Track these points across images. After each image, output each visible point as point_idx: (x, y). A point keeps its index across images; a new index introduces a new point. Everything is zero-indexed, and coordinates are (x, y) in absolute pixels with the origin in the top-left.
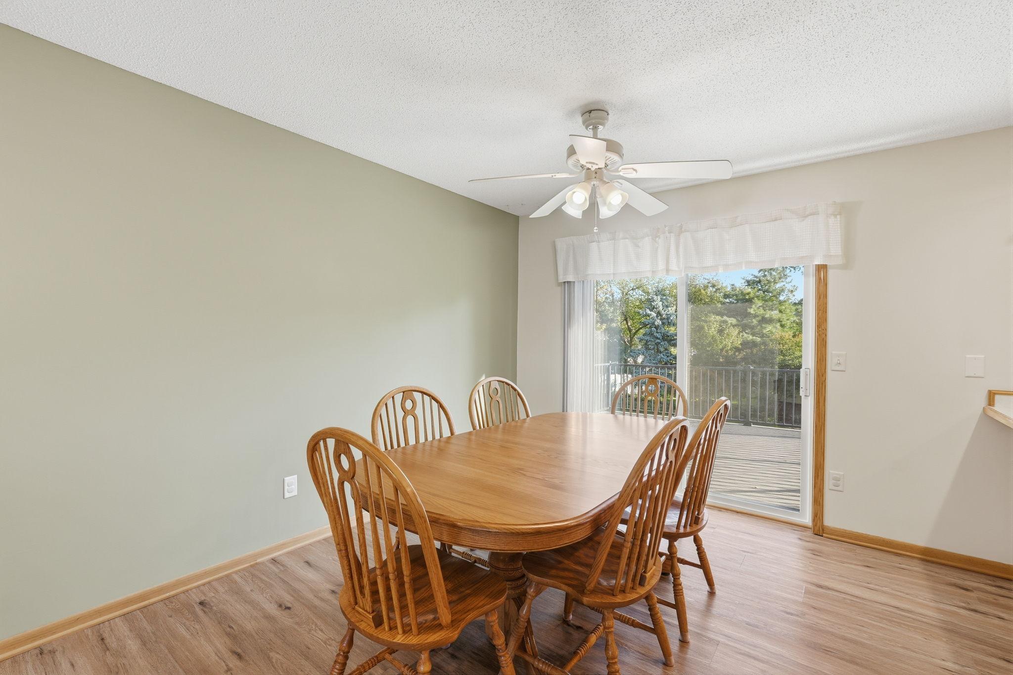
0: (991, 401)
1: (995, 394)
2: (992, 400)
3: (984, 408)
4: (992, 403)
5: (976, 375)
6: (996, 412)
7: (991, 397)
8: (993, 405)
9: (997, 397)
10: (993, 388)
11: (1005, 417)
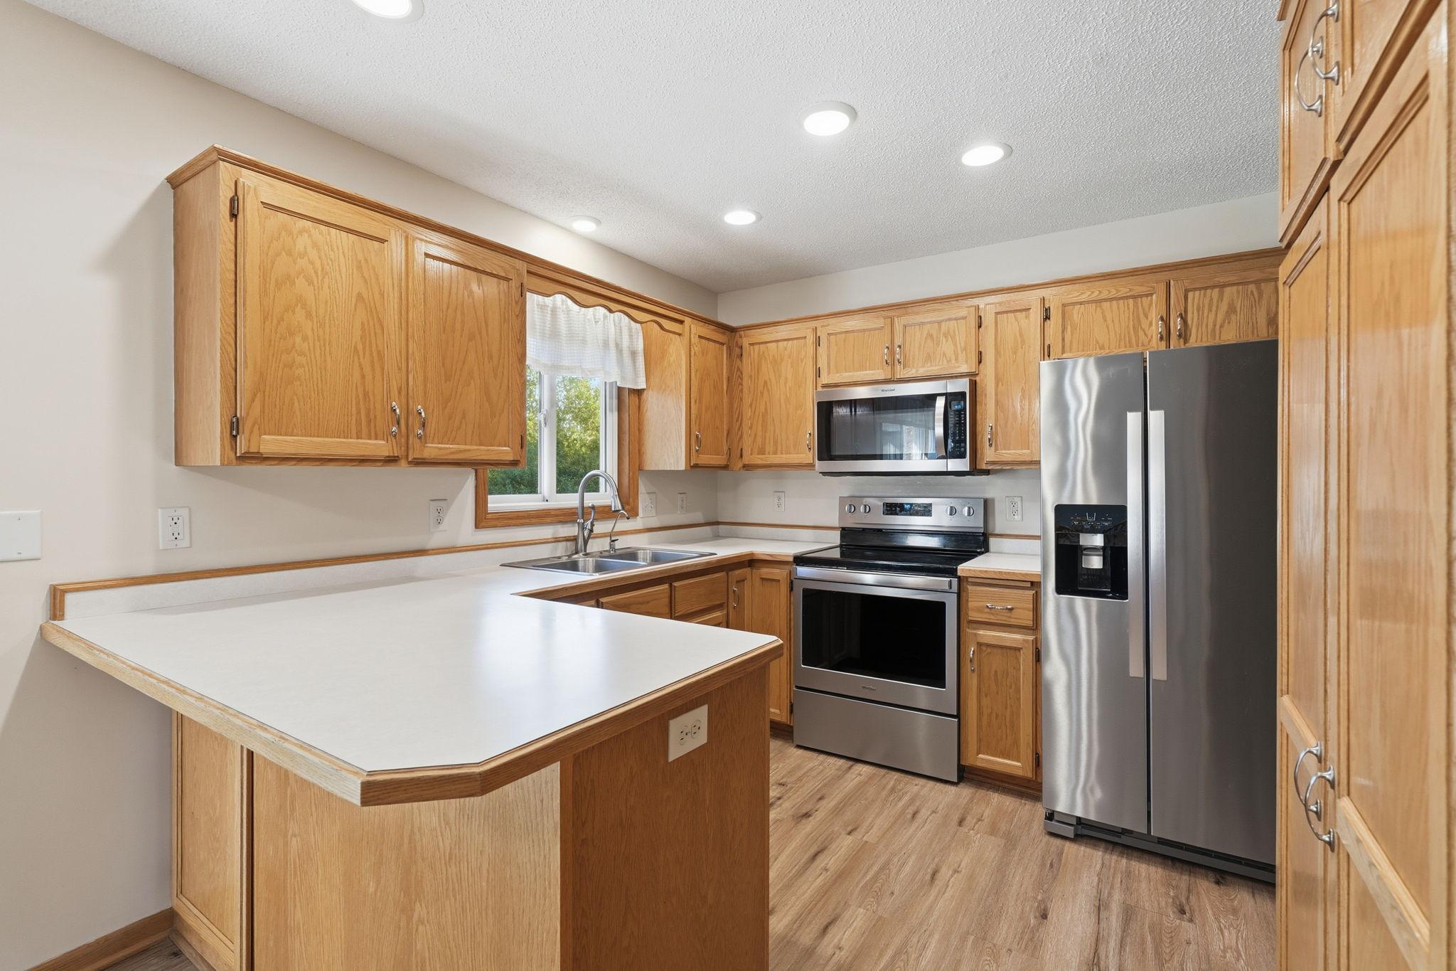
0: (56, 607)
1: (64, 592)
2: (58, 606)
3: (41, 628)
4: (58, 613)
5: (23, 556)
6: (70, 635)
7: (56, 601)
8: (62, 617)
9: (69, 598)
10: (60, 579)
11: (90, 646)
